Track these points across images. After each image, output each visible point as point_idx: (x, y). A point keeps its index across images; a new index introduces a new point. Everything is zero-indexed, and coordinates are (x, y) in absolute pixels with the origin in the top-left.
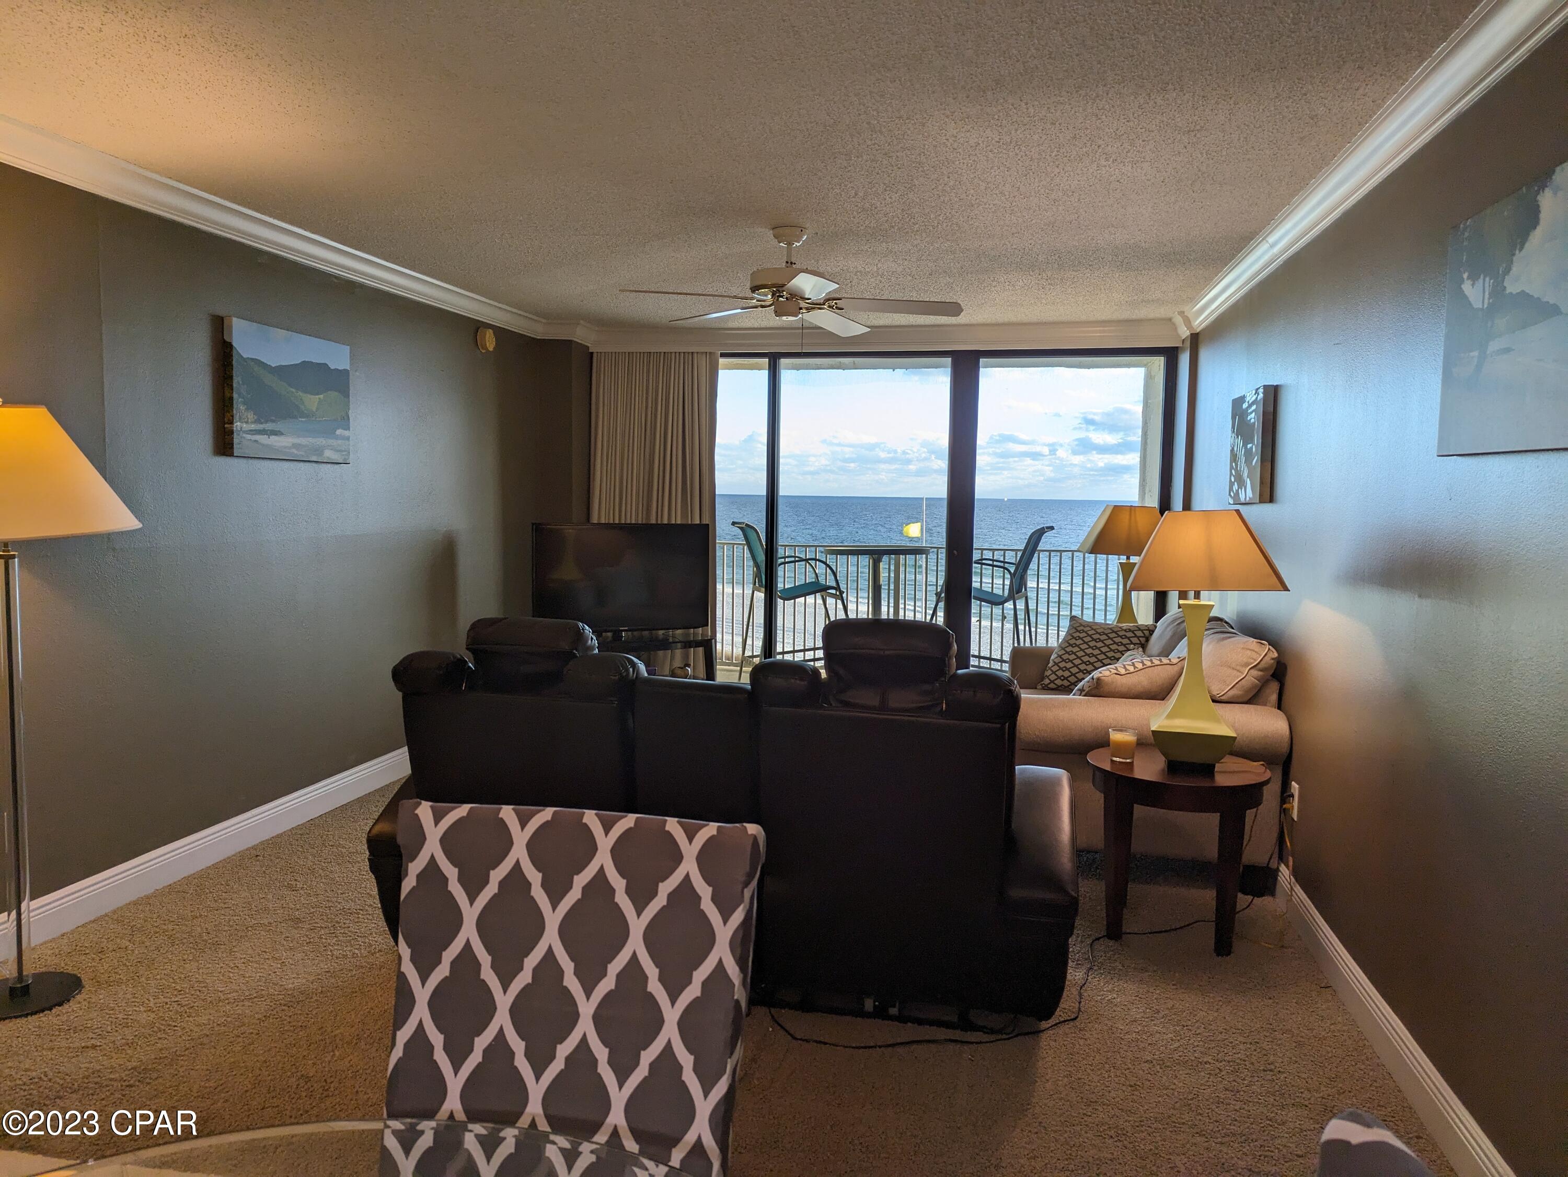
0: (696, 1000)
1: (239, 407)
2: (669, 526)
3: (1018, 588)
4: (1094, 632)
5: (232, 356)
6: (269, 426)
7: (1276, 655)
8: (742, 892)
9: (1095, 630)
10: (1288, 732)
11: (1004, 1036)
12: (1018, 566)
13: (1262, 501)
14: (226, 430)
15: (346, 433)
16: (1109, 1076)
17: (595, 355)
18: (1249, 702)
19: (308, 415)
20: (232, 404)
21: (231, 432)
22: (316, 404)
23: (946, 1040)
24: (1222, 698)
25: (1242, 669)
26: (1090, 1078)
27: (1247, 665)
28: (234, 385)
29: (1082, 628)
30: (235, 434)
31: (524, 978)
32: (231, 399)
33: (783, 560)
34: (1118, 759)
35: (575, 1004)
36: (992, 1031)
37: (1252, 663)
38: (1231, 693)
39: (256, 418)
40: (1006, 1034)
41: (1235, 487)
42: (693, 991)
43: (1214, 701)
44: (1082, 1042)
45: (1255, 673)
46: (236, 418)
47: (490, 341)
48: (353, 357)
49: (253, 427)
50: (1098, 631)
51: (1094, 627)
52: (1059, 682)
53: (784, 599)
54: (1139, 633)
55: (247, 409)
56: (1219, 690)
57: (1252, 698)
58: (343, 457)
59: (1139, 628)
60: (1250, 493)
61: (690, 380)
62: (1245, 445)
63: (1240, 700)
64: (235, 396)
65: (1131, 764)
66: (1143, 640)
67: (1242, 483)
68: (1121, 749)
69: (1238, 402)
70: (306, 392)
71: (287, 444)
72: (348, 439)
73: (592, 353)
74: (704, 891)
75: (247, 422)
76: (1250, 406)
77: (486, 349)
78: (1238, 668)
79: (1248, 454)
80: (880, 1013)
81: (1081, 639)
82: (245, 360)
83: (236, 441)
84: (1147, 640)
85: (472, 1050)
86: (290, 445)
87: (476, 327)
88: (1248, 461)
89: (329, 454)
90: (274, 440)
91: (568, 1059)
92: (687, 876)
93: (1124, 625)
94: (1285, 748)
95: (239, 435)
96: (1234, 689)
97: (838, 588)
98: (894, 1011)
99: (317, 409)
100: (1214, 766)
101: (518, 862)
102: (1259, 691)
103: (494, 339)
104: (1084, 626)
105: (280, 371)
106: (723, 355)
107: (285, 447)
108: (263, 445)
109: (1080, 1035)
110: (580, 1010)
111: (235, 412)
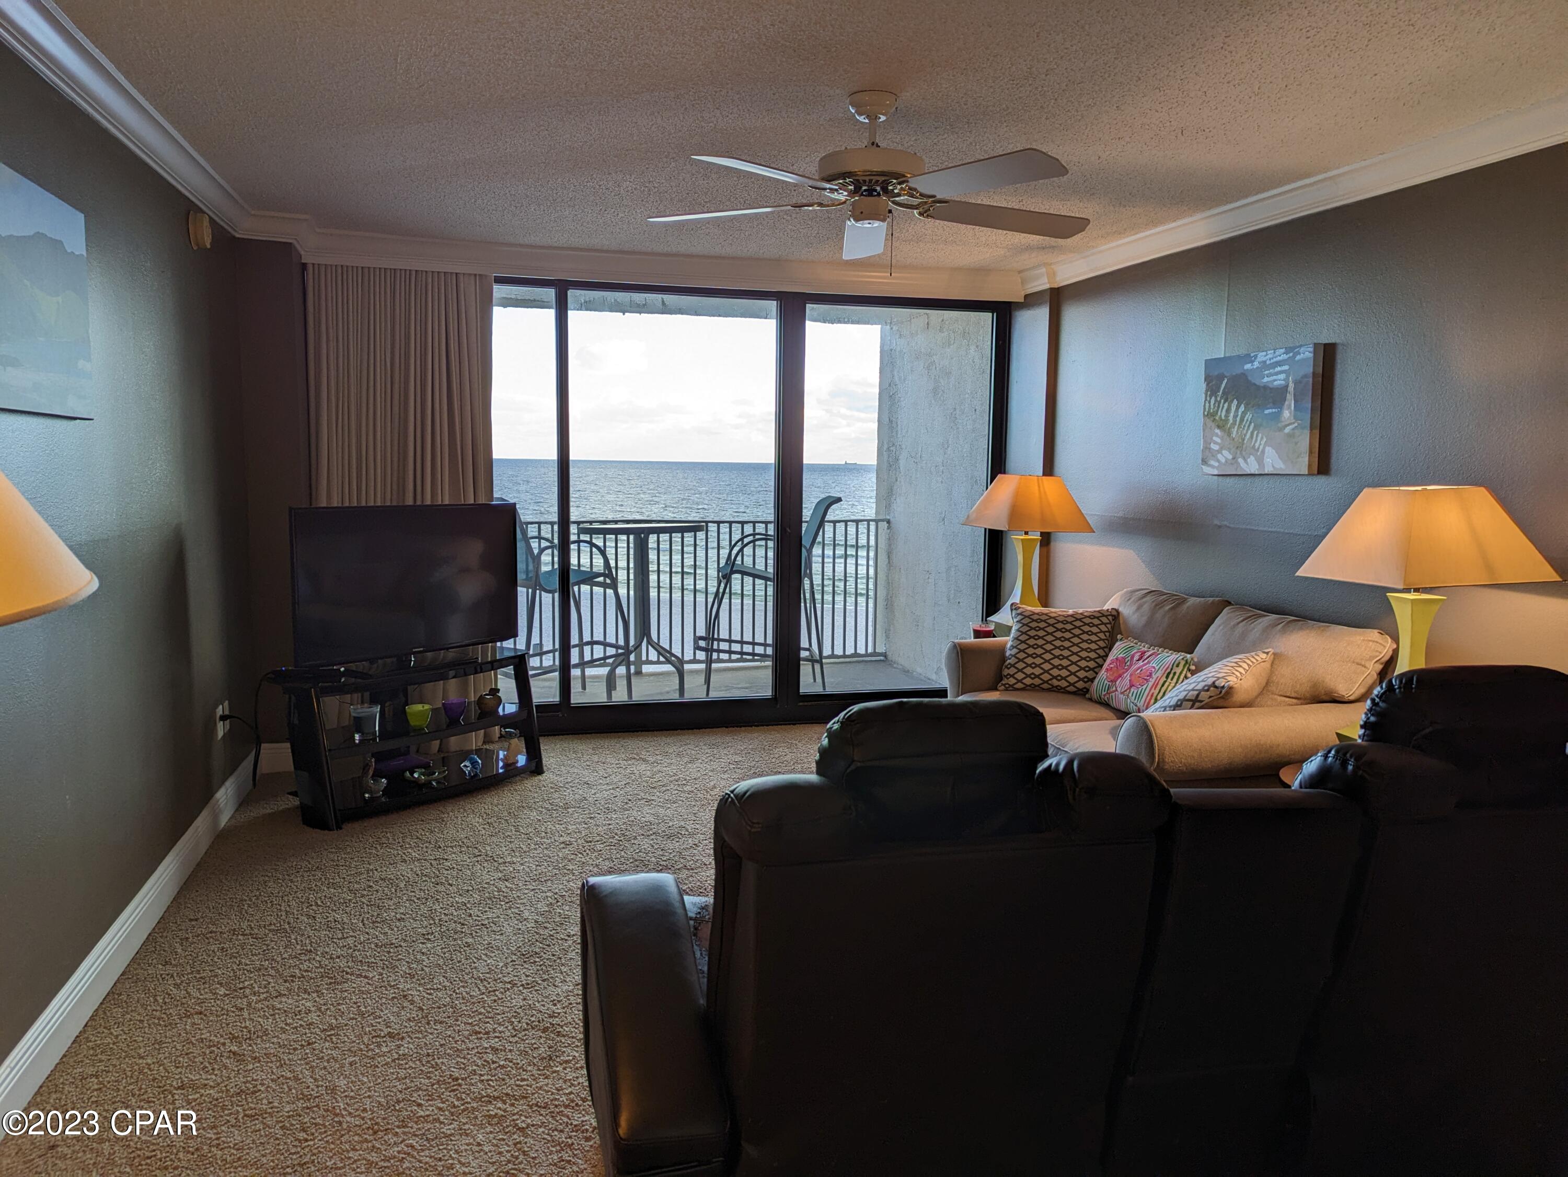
6: (4, 348)
15: (87, 366)
17: (310, 268)
19: (47, 332)
22: (54, 313)
24: (1350, 698)
37: (1377, 657)
47: (206, 233)
51: (1052, 616)
52: (1028, 681)
60: (1275, 463)
61: (455, 311)
71: (27, 384)
73: (304, 266)
76: (1268, 366)
84: (1113, 626)
86: (31, 385)
87: (189, 208)
89: (72, 403)
99: (56, 323)
103: (209, 234)
106: (500, 281)
107: (25, 389)
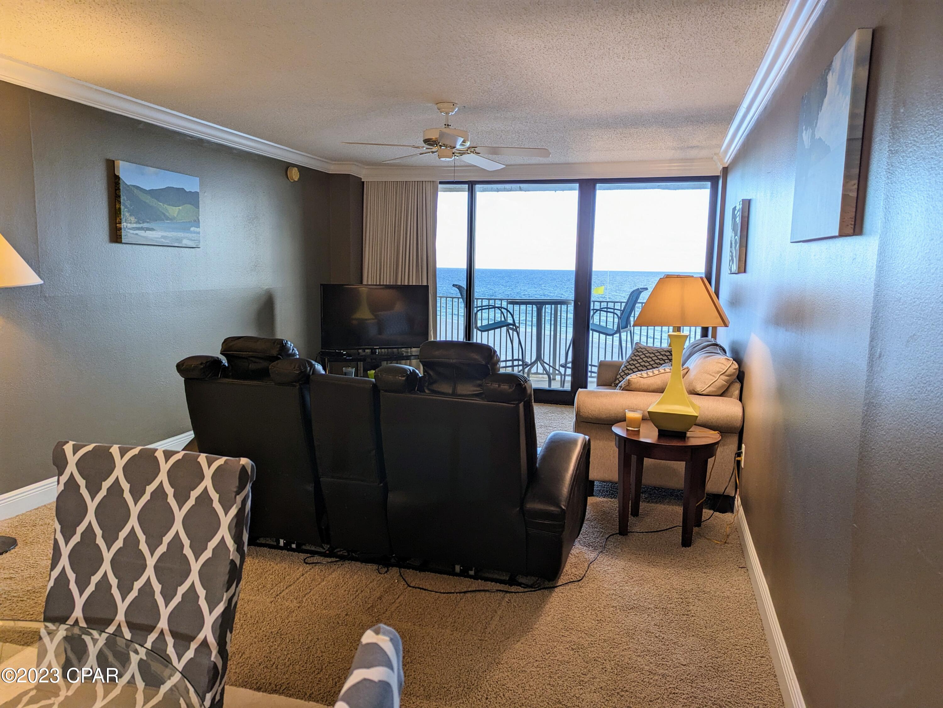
0: (209, 559)
1: (125, 214)
2: (408, 286)
3: (624, 325)
4: (647, 352)
5: (120, 184)
6: (145, 225)
7: (737, 366)
8: (235, 497)
9: (647, 351)
10: (741, 414)
11: (533, 589)
12: (623, 312)
13: (740, 271)
14: (118, 228)
15: (197, 230)
16: (587, 614)
17: (365, 183)
18: (722, 395)
19: (171, 219)
20: (120, 213)
21: (120, 229)
22: (177, 213)
23: (497, 590)
24: (703, 392)
25: (715, 375)
26: (575, 615)
27: (719, 372)
28: (122, 201)
29: (640, 350)
30: (123, 230)
31: (119, 544)
32: (120, 209)
33: (481, 308)
34: (630, 429)
35: (145, 559)
36: (527, 586)
37: (722, 372)
38: (708, 390)
39: (136, 220)
40: (534, 588)
42: (207, 554)
44: (578, 594)
45: (723, 377)
46: (123, 220)
47: (295, 175)
48: (201, 185)
49: (135, 225)
50: (650, 351)
51: (647, 349)
53: (482, 331)
55: (130, 215)
56: (700, 388)
57: (724, 393)
58: (196, 244)
60: (735, 266)
61: (421, 199)
62: (735, 237)
63: (716, 394)
64: (122, 207)
65: (639, 431)
67: (733, 262)
68: (633, 422)
69: (734, 210)
70: (169, 205)
71: (157, 236)
72: (199, 233)
73: (363, 182)
74: (215, 496)
75: (131, 223)
76: (738, 213)
77: (292, 179)
78: (713, 374)
79: (736, 240)
80: (464, 574)
81: (639, 356)
82: (128, 186)
83: (123, 234)
85: (89, 584)
86: (160, 236)
87: (286, 166)
88: (735, 247)
89: (185, 242)
90: (149, 234)
91: (140, 590)
92: (206, 488)
94: (739, 424)
95: (125, 230)
96: (710, 387)
97: (514, 324)
98: (472, 573)
99: (177, 216)
100: (685, 433)
101: (117, 478)
102: (728, 389)
103: (298, 174)
104: (642, 349)
105: (152, 193)
106: (441, 183)
107: (156, 238)
108: (142, 236)
109: (579, 590)
110: (148, 562)
111: (122, 217)
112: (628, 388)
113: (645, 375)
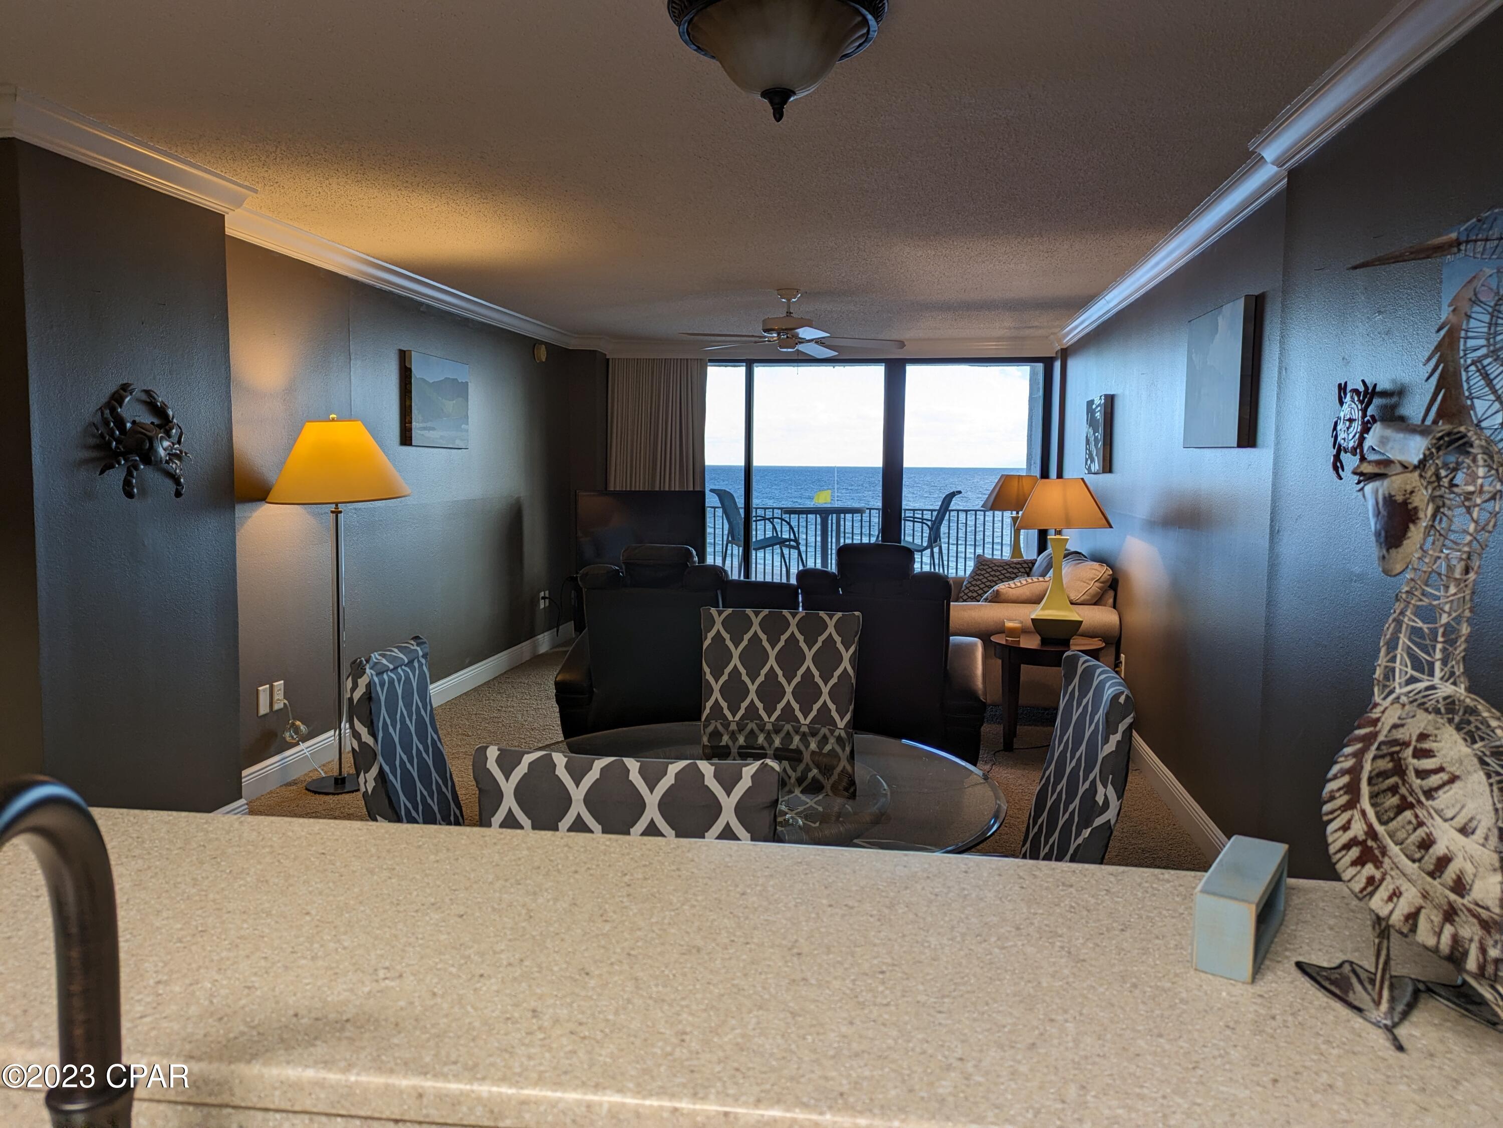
0: (835, 684)
1: (414, 412)
2: (670, 492)
3: (935, 538)
4: (992, 565)
5: (410, 377)
6: (429, 424)
7: (1111, 572)
8: (854, 640)
10: (1118, 623)
12: (934, 522)
13: (1104, 472)
14: (408, 428)
15: (466, 426)
17: (611, 361)
18: (1095, 604)
19: (447, 416)
20: (410, 412)
22: (451, 408)
25: (1089, 583)
28: (411, 397)
29: (985, 564)
30: (412, 430)
31: (761, 679)
32: (410, 406)
34: (1010, 638)
35: (784, 688)
38: (1082, 598)
39: (423, 418)
41: (1089, 462)
42: (834, 681)
43: (1072, 603)
45: (1097, 584)
46: (413, 419)
47: (542, 354)
48: (469, 373)
49: (421, 425)
50: (997, 564)
51: (993, 562)
54: (1025, 565)
55: (418, 413)
56: (1073, 597)
57: (1097, 601)
58: (466, 443)
59: (1025, 562)
60: (1097, 467)
61: (686, 380)
62: (1094, 434)
63: (1091, 602)
64: (412, 404)
65: (1019, 640)
66: (1028, 570)
67: (1092, 461)
68: (1012, 632)
69: (1090, 403)
70: (446, 399)
71: (437, 436)
72: (467, 431)
73: (608, 360)
74: (838, 639)
75: (418, 422)
76: (1097, 407)
77: (542, 359)
78: (1087, 582)
79: (1096, 438)
81: (985, 570)
82: (416, 379)
83: (412, 435)
84: (1031, 569)
85: (740, 709)
87: (534, 343)
88: (1096, 445)
89: (457, 442)
90: (431, 434)
91: (782, 710)
92: (830, 633)
93: (1015, 560)
94: (1117, 634)
95: (414, 431)
96: (1085, 595)
99: (452, 412)
100: (1068, 640)
102: (1102, 595)
104: (986, 562)
105: (434, 386)
106: (712, 361)
107: (436, 438)
108: (427, 437)
110: (786, 690)
112: (997, 598)
113: (1013, 586)
